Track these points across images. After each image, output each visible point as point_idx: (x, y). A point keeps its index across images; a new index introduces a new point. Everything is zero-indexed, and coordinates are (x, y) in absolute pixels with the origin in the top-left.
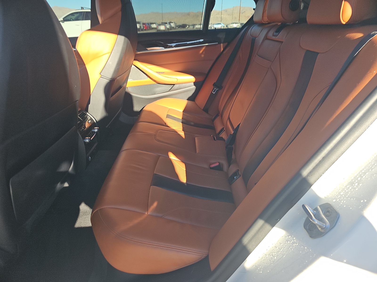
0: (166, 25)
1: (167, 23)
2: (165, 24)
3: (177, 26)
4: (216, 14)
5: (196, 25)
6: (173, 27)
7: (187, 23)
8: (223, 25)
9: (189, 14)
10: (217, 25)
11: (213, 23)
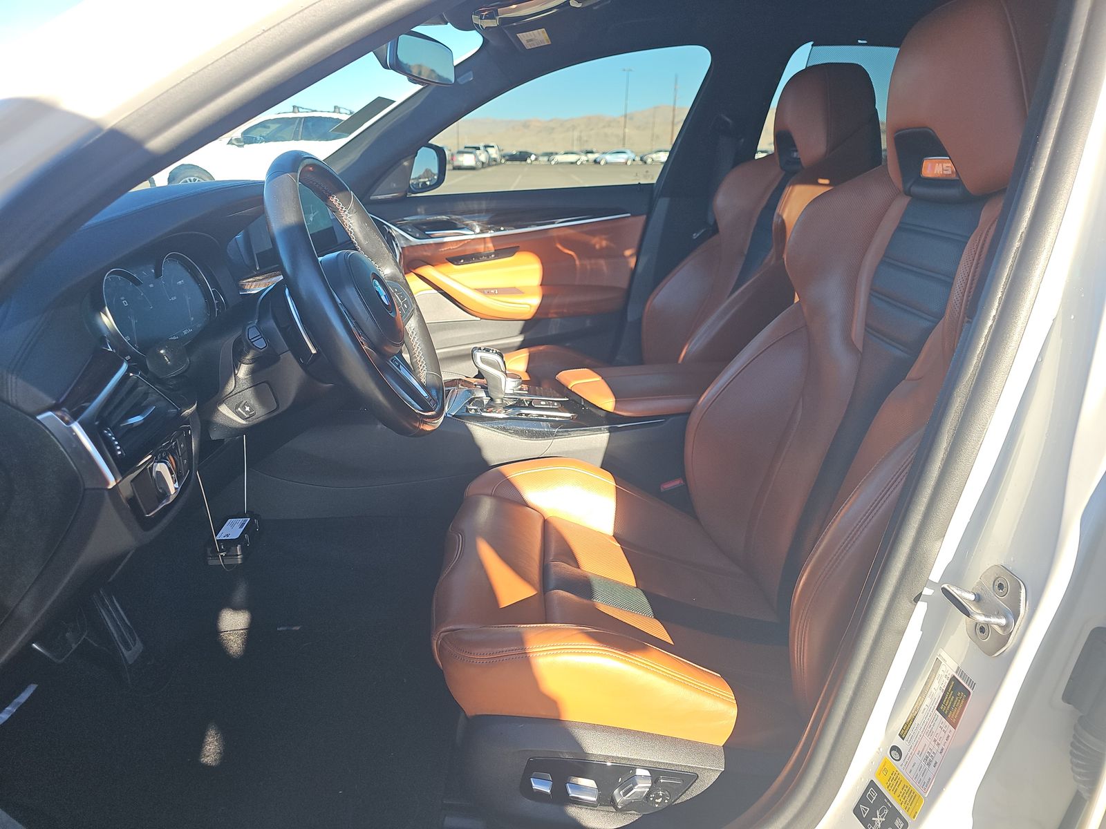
0: (478, 152)
1: (479, 149)
2: (473, 150)
3: (504, 156)
4: (604, 127)
5: (556, 154)
6: (495, 160)
7: (529, 150)
8: (632, 156)
9: (526, 125)
10: (615, 155)
11: (603, 151)
